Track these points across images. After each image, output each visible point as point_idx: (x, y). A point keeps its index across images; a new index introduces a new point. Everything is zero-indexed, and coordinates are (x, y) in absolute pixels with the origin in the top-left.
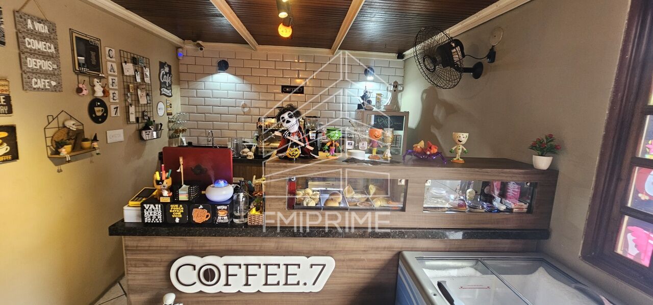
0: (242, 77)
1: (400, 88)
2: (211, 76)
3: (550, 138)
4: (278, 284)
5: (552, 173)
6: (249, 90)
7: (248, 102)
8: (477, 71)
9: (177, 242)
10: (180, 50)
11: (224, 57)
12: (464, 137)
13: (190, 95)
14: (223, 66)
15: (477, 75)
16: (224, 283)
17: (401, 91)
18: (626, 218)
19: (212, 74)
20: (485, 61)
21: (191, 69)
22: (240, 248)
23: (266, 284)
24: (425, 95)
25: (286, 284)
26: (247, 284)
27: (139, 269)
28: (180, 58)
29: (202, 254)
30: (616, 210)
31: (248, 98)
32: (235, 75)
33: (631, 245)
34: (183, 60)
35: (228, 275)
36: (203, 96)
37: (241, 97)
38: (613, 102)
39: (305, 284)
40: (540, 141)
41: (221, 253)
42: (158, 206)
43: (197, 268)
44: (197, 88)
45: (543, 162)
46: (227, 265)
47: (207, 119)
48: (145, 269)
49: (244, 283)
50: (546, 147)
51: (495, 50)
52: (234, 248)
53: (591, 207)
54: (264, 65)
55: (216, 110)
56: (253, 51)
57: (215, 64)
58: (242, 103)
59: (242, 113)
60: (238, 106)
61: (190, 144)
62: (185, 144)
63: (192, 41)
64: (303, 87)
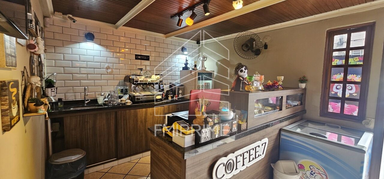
0: (106, 47)
2: (78, 44)
3: (304, 77)
6: (111, 56)
7: (110, 65)
8: (258, 52)
10: (47, 19)
11: (92, 31)
13: (57, 58)
14: (90, 37)
16: (235, 168)
18: (330, 100)
19: (79, 43)
21: (58, 36)
23: (249, 161)
25: (255, 158)
26: (243, 165)
31: (110, 62)
32: (100, 45)
34: (50, 28)
35: (237, 163)
36: (70, 59)
37: (105, 61)
38: (324, 64)
39: (261, 155)
40: (301, 79)
42: (209, 129)
43: (225, 165)
44: (65, 52)
45: (303, 86)
46: (236, 157)
47: (75, 78)
51: (267, 44)
53: (321, 98)
54: (123, 40)
55: (83, 71)
56: (114, 29)
57: (82, 34)
58: (106, 66)
59: (106, 73)
60: (102, 68)
61: (60, 100)
62: (54, 101)
63: (63, 14)
64: (149, 56)
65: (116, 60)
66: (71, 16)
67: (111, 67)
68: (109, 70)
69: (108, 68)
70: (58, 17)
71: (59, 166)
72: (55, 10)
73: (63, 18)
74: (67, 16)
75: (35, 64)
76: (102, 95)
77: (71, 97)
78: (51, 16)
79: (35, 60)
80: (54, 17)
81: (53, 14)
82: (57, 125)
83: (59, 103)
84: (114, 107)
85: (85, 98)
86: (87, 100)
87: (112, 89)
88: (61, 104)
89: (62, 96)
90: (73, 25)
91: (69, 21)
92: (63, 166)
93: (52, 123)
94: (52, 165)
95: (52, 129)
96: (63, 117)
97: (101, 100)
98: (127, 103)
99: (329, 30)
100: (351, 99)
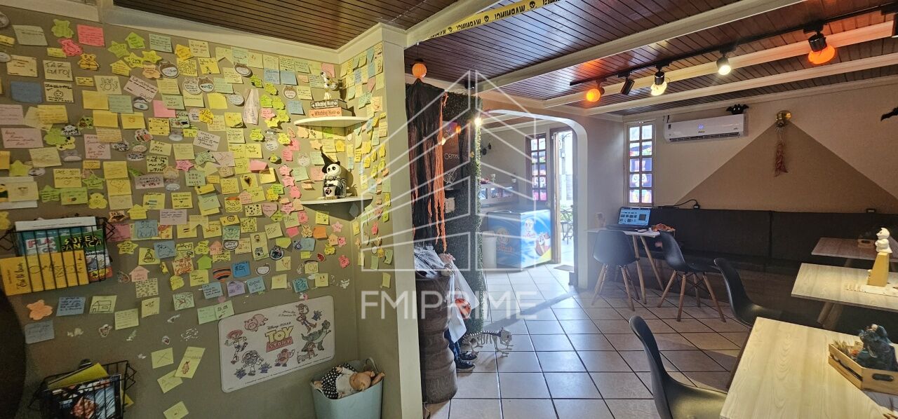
38: (526, 163)
100: (542, 189)
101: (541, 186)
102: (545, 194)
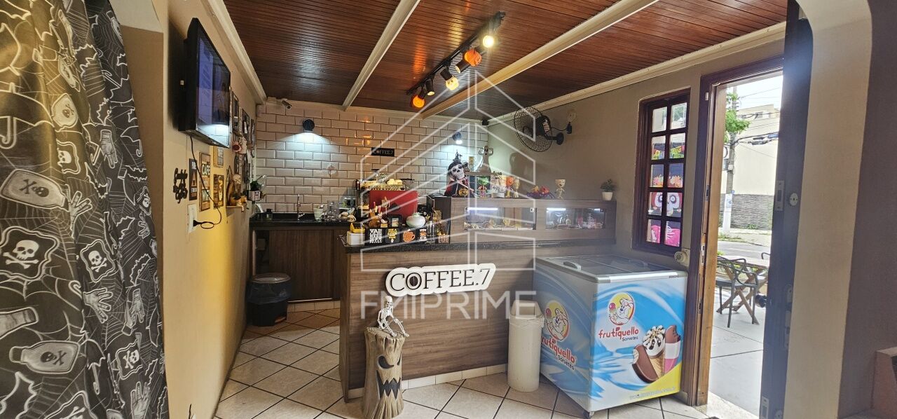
0: (329, 138)
1: (490, 152)
2: (294, 136)
3: (610, 181)
4: (460, 285)
5: (613, 203)
6: (337, 151)
7: (335, 165)
8: (559, 139)
9: (389, 258)
10: (260, 107)
11: (309, 116)
12: (563, 182)
13: (269, 156)
14: (308, 126)
15: (560, 142)
16: (424, 286)
17: (491, 155)
18: (650, 220)
19: (295, 134)
20: (565, 133)
21: (271, 128)
22: (433, 261)
23: (452, 286)
24: (513, 159)
25: (465, 285)
26: (439, 287)
27: (361, 282)
28: (260, 115)
29: (408, 266)
30: (645, 218)
31: (335, 160)
32: (321, 135)
33: (654, 235)
34: (262, 118)
35: (426, 281)
36: (283, 157)
37: (329, 159)
38: (637, 158)
39: (477, 284)
40: (605, 183)
41: (421, 265)
42: (380, 230)
43: (405, 277)
44: (277, 148)
45: (608, 196)
46: (426, 273)
47: (288, 182)
48: (365, 281)
49: (437, 286)
50: (609, 187)
51: (571, 124)
52: (429, 261)
53: (634, 218)
54: (353, 126)
55: (299, 172)
56: (342, 112)
57: (299, 123)
58: (329, 166)
59: (328, 176)
60: (324, 169)
61: (269, 211)
62: (262, 212)
63: (277, 98)
64: (393, 150)
65: (343, 157)
66: (286, 100)
67: (336, 168)
68: (333, 172)
69: (330, 169)
70: (271, 104)
71: (259, 285)
72: (268, 94)
73: (278, 103)
74: (281, 101)
75: (240, 164)
76: (321, 208)
77: (282, 209)
78: (264, 102)
79: (241, 159)
80: (267, 103)
81: (266, 100)
82: (263, 241)
83: (268, 216)
84: (331, 224)
85: (298, 211)
86: (300, 214)
87: (335, 198)
88: (270, 216)
89: (272, 207)
90: (289, 112)
91: (284, 107)
92: (263, 286)
93: (257, 238)
94: (253, 283)
95: (257, 244)
96: (268, 231)
97: (319, 215)
98: (349, 219)
99: (642, 101)
100: (672, 219)
101: (670, 213)
102: (678, 231)
